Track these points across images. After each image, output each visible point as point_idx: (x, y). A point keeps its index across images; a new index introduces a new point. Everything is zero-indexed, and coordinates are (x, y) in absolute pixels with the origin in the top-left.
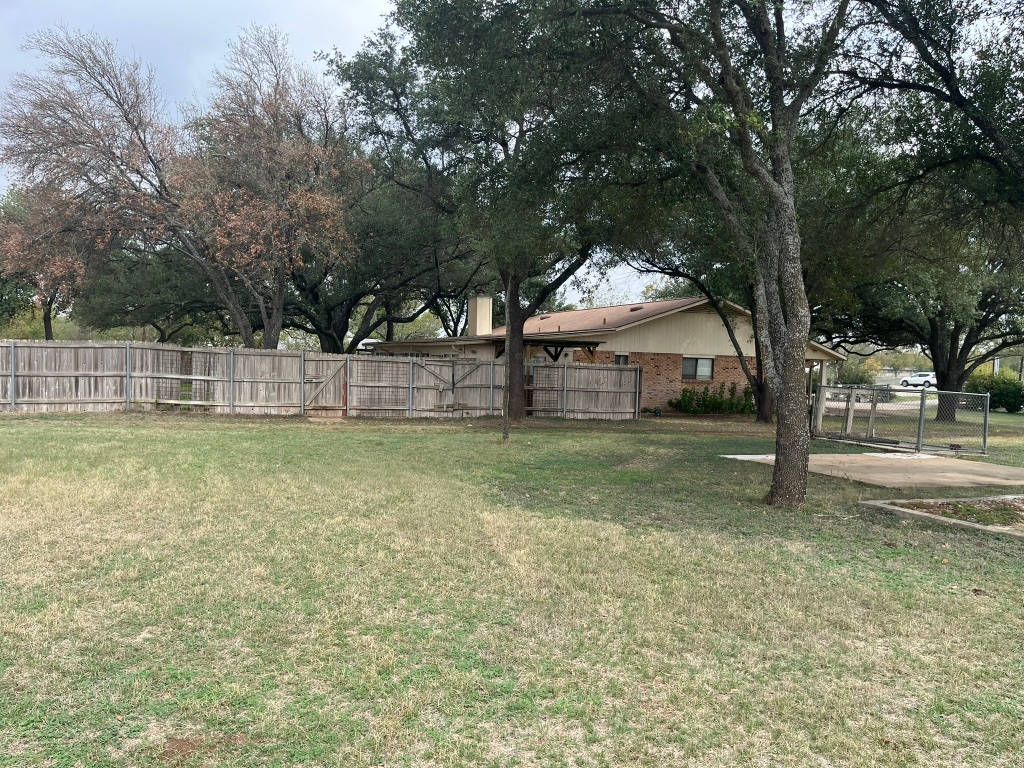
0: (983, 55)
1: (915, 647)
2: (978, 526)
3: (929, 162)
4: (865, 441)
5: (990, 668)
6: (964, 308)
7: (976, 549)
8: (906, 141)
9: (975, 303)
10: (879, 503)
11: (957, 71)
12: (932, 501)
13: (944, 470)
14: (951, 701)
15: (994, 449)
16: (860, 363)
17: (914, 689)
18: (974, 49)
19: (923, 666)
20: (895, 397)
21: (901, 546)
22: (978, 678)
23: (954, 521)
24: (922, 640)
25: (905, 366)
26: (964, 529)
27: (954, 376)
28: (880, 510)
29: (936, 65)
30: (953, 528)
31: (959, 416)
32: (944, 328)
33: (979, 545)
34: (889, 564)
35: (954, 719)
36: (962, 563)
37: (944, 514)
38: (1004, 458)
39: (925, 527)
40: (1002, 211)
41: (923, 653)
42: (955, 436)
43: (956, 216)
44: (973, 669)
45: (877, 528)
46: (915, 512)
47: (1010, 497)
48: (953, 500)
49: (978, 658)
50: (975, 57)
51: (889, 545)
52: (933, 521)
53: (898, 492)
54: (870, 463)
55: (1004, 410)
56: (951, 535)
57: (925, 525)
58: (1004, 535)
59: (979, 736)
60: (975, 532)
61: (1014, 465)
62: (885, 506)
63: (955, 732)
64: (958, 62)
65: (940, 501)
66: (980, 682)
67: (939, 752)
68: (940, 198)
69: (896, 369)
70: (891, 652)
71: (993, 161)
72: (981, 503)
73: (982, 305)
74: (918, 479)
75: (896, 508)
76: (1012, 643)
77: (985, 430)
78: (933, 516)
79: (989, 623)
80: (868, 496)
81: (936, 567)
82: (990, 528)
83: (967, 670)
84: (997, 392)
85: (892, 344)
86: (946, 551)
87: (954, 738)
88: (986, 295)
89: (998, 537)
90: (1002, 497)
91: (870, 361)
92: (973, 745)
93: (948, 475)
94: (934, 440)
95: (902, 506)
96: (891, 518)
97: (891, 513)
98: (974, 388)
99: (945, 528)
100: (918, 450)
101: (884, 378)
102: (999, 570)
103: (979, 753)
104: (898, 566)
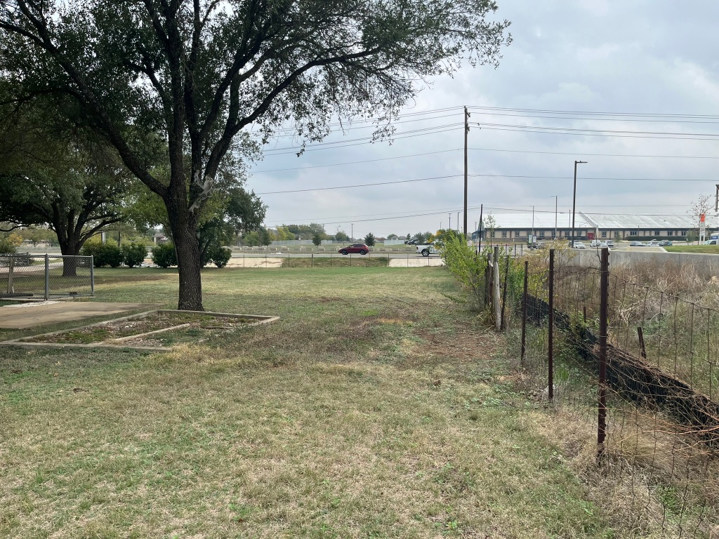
0: (66, 20)
1: (25, 442)
2: (81, 345)
3: (33, 88)
4: (6, 296)
5: (78, 440)
6: (74, 198)
7: (79, 361)
8: (15, 69)
9: (81, 194)
10: (11, 342)
11: (48, 27)
12: (51, 334)
13: (64, 310)
14: (48, 472)
15: (100, 292)
16: (5, 237)
17: (22, 473)
18: (61, 14)
19: (31, 453)
20: (33, 261)
21: (25, 370)
22: (69, 450)
23: (66, 345)
24: (32, 436)
25: (41, 238)
26: (72, 349)
27: (73, 245)
28: (11, 347)
29: (32, 18)
30: (63, 350)
31: (79, 272)
32: (63, 211)
33: (81, 358)
34: (14, 386)
35: (50, 485)
36: (68, 373)
37: (59, 341)
38: (104, 297)
39: (44, 353)
40: (88, 132)
41: (32, 445)
42: (75, 286)
43: (57, 131)
44: (66, 444)
45: (8, 361)
46: (39, 344)
47: (105, 323)
48: (66, 331)
49: (71, 435)
50: (61, 20)
51: (16, 372)
52: (51, 348)
53: (28, 331)
54: (8, 313)
55: (109, 266)
56: (63, 355)
57: (43, 352)
58: (98, 348)
59: (66, 489)
60: (79, 349)
61: (111, 301)
62: (15, 343)
63: (48, 492)
64: (49, 20)
65: (57, 333)
66: (70, 452)
67: (36, 511)
68: (44, 116)
69: (34, 241)
70: (8, 451)
71: (78, 96)
72: (84, 330)
73: (87, 195)
74: (44, 319)
75: (24, 343)
76: (96, 418)
77: (92, 280)
78: (50, 344)
79: (82, 409)
80: (4, 338)
81: (48, 381)
82: (91, 345)
83: (61, 447)
84: (104, 254)
85: (27, 222)
86: (58, 367)
87: (49, 497)
88: (90, 189)
89: (94, 350)
90: (100, 323)
91: (13, 235)
92: (61, 496)
93: (66, 313)
94: (61, 291)
95: (28, 341)
96: (19, 352)
97: (20, 348)
98: (88, 252)
99: (58, 351)
100: (46, 299)
101: (24, 248)
102: (93, 372)
103: (65, 500)
104: (22, 386)
